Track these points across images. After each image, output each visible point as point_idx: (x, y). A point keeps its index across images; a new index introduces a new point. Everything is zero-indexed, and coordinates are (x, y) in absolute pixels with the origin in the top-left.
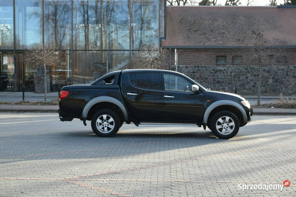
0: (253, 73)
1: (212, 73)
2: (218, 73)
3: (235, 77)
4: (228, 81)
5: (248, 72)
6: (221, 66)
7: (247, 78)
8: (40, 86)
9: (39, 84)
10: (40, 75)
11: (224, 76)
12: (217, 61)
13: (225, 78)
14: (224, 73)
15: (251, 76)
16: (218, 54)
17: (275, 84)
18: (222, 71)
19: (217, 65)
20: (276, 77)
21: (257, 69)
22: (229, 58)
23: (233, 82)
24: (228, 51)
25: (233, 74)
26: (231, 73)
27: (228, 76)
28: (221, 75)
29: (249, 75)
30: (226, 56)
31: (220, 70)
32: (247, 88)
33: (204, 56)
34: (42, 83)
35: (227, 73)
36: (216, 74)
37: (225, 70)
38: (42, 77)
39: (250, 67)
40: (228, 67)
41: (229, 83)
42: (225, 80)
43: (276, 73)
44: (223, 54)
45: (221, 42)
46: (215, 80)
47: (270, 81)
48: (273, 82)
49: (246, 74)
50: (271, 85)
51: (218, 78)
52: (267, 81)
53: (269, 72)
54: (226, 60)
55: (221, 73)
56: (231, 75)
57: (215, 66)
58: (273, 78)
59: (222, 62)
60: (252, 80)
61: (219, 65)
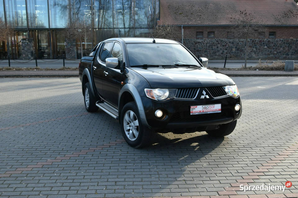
0: (222, 44)
1: (193, 44)
2: (197, 44)
3: (209, 47)
4: (204, 50)
5: (219, 43)
6: (200, 39)
7: (217, 47)
8: (69, 55)
9: (68, 53)
10: (69, 47)
11: (202, 46)
12: (197, 35)
13: (202, 48)
14: (201, 44)
15: (221, 46)
16: (198, 31)
17: (237, 52)
18: (201, 42)
19: (197, 38)
20: (238, 47)
21: (225, 41)
22: (206, 33)
23: (208, 51)
24: (205, 28)
25: (208, 45)
26: (207, 44)
27: (205, 46)
28: (200, 45)
29: (219, 45)
30: (203, 32)
31: (199, 42)
32: (217, 54)
33: (188, 32)
34: (71, 52)
35: (204, 44)
36: (196, 45)
37: (202, 42)
38: (71, 48)
39: (220, 39)
40: (204, 40)
41: (205, 51)
42: (202, 49)
43: (238, 44)
44: (201, 31)
45: (199, 22)
46: (195, 50)
47: (234, 50)
48: (236, 50)
49: (217, 45)
50: (234, 53)
51: (198, 48)
52: (232, 50)
53: (233, 43)
54: (203, 35)
55: (199, 44)
56: (207, 46)
57: (195, 39)
58: (236, 48)
59: (201, 36)
60: (221, 49)
61: (199, 38)
